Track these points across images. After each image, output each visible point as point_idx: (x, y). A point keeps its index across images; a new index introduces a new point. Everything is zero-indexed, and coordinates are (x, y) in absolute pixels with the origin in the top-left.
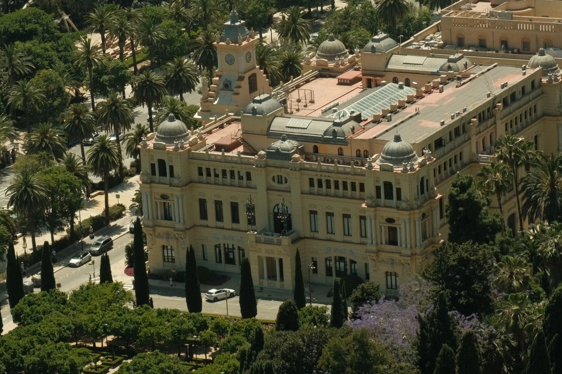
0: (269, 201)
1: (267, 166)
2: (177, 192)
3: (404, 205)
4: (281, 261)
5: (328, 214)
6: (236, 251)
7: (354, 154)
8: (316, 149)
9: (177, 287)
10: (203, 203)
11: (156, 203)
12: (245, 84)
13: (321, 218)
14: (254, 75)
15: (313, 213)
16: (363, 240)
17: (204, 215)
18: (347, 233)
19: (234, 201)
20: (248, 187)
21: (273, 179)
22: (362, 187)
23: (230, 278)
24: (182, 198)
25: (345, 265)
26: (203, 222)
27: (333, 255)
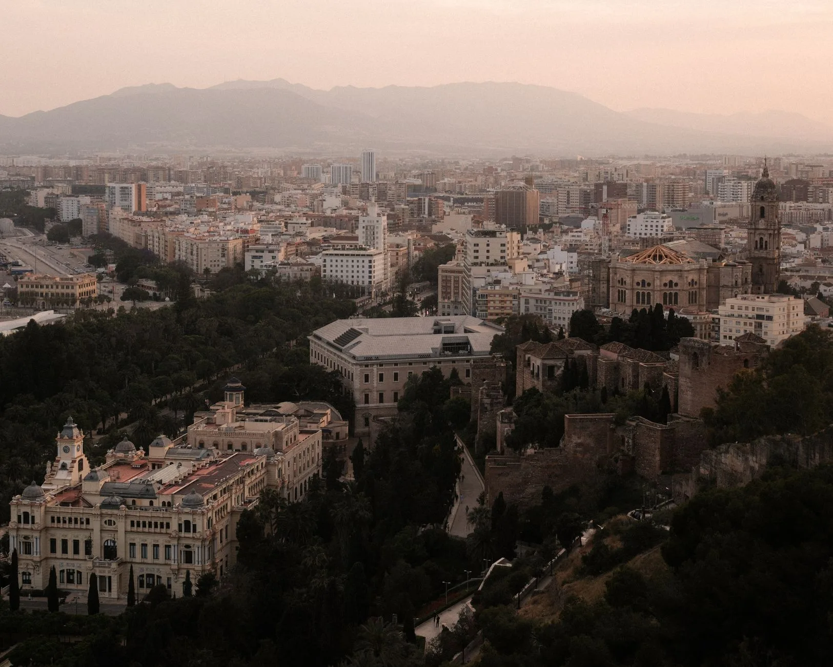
0: (101, 538)
1: (101, 515)
2: (36, 534)
3: (198, 535)
4: (110, 578)
5: (143, 545)
6: (75, 574)
7: (161, 505)
8: (134, 502)
9: (34, 600)
10: (53, 542)
11: (20, 542)
12: (76, 465)
13: (138, 549)
14: (82, 460)
15: (133, 545)
16: (168, 562)
17: (53, 550)
18: (167, 558)
19: (76, 539)
20: (87, 529)
21: (106, 522)
22: (168, 526)
23: (70, 593)
24: (40, 539)
25: (154, 580)
26: (53, 555)
27: (145, 573)
